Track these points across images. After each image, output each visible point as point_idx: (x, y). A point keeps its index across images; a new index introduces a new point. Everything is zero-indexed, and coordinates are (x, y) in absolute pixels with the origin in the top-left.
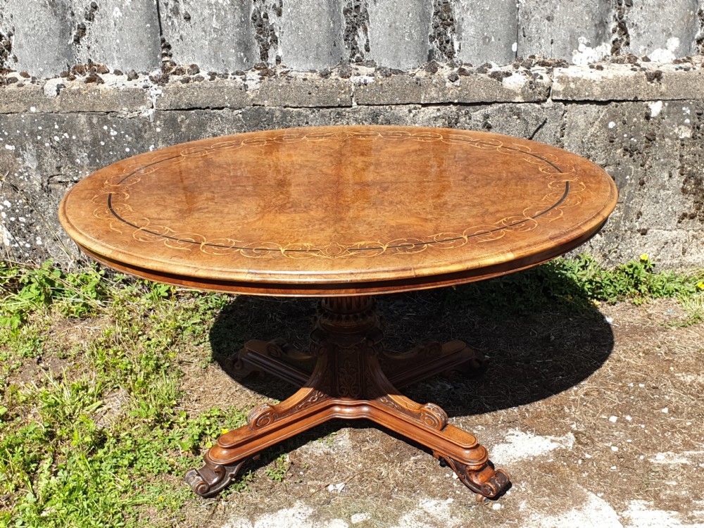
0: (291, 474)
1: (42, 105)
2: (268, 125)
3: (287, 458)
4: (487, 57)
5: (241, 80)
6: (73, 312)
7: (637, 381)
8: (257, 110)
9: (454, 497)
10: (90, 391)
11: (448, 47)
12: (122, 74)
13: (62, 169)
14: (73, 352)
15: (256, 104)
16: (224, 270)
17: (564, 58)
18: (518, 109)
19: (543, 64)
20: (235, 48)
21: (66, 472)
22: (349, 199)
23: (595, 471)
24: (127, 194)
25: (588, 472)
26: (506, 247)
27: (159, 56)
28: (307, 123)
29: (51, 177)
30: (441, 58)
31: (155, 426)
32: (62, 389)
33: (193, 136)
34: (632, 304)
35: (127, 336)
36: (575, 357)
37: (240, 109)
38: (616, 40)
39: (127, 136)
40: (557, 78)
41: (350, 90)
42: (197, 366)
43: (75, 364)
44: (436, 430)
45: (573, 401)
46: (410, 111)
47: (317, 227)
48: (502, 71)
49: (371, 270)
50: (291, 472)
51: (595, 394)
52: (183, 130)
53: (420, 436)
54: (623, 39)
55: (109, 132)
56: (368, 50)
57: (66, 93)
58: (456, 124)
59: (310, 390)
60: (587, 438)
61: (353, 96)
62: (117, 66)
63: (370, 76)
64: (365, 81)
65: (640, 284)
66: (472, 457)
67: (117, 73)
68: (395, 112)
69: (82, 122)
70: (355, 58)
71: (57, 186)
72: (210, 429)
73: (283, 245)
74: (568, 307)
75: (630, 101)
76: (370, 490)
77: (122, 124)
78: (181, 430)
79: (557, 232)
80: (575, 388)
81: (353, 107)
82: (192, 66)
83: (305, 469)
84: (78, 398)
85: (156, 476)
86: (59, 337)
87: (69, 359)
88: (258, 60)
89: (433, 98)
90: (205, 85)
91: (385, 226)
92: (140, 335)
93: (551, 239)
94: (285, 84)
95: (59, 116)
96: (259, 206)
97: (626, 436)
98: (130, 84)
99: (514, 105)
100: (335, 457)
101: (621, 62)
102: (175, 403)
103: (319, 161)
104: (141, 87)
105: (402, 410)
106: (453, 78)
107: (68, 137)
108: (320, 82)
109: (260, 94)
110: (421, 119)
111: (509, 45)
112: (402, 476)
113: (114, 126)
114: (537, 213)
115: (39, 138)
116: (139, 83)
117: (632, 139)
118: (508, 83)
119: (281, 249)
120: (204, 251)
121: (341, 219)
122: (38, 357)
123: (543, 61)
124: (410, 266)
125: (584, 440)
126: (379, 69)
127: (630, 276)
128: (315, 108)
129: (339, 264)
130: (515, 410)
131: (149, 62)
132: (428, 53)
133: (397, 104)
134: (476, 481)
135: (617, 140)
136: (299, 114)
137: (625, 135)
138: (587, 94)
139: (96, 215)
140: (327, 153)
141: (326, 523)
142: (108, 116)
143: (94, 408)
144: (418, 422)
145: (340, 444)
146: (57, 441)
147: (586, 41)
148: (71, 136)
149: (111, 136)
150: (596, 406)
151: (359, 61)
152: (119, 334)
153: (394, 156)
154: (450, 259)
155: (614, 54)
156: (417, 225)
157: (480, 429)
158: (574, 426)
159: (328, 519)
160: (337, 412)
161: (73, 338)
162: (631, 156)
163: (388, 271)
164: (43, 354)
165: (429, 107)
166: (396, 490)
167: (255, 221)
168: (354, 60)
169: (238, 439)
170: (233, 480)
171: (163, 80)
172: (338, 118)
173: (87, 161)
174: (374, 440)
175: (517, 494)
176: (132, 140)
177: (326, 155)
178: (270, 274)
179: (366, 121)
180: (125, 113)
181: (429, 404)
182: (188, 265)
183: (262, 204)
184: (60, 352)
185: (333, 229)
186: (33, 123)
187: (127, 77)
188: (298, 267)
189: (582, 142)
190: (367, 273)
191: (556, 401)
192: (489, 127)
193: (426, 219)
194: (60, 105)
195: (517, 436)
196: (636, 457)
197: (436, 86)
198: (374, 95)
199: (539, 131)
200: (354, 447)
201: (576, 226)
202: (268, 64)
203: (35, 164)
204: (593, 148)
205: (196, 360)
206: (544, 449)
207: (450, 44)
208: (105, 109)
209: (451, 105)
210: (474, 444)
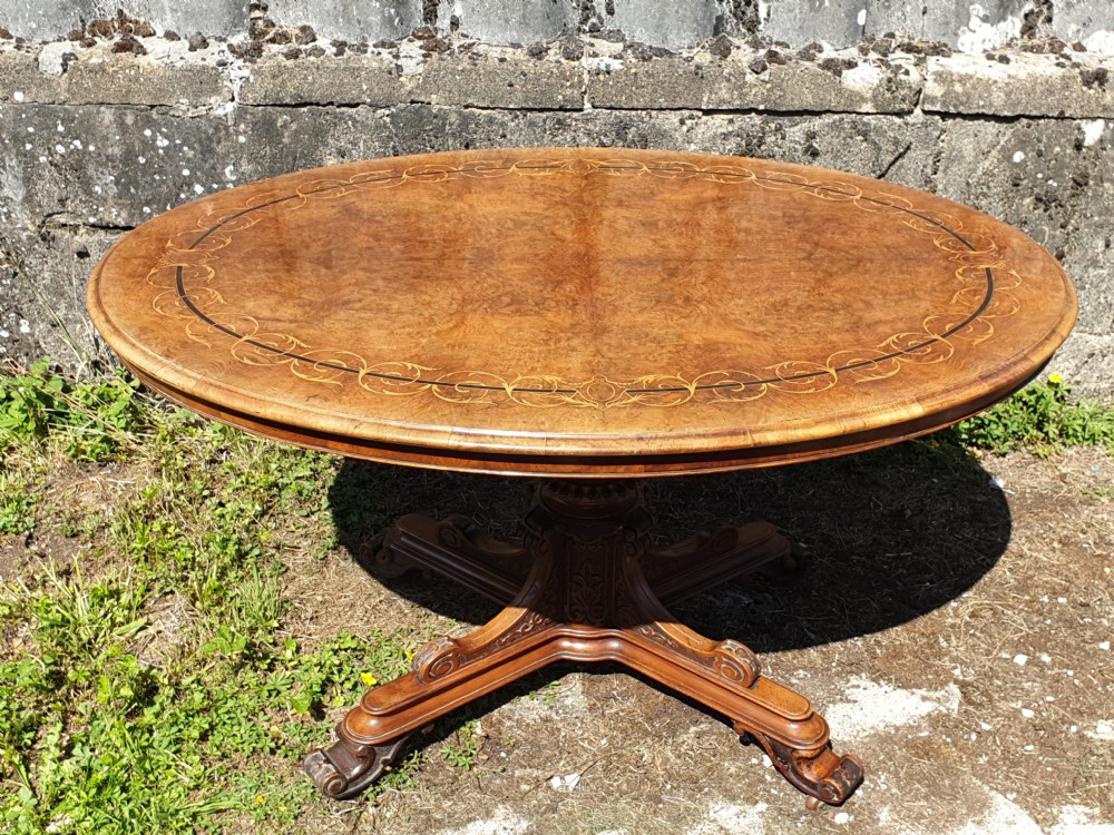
0: (485, 757)
1: (34, 89)
2: (436, 137)
3: (478, 727)
4: (815, 32)
5: (390, 57)
6: (84, 452)
7: (1054, 593)
8: (417, 111)
9: (767, 801)
10: (125, 599)
11: (750, 11)
12: (179, 39)
13: (69, 202)
14: (88, 525)
15: (416, 99)
16: (408, 426)
17: (944, 40)
18: (865, 124)
19: (909, 49)
21: (87, 749)
22: (612, 291)
23: (999, 753)
24: (209, 269)
25: (987, 754)
26: (909, 394)
27: (244, 9)
28: (504, 136)
29: (50, 215)
30: (736, 31)
31: (242, 665)
32: (73, 594)
33: (302, 153)
34: (1033, 455)
35: (182, 497)
36: (948, 548)
37: (387, 107)
38: (1032, 12)
39: (185, 148)
40: (934, 73)
41: (581, 82)
42: (307, 553)
43: (93, 547)
44: (739, 687)
45: (953, 626)
46: (682, 122)
47: (563, 344)
48: (840, 58)
49: (674, 433)
50: (485, 753)
51: (989, 614)
52: (286, 140)
53: (710, 694)
54: (1041, 11)
55: (154, 141)
56: (611, 12)
57: (80, 70)
58: (759, 146)
59: (522, 612)
60: (982, 694)
61: (585, 93)
62: (171, 26)
63: (615, 58)
64: (608, 66)
65: (1048, 422)
66: (803, 735)
67: (170, 36)
68: (658, 121)
69: (106, 122)
70: (589, 24)
71: (58, 232)
72: (340, 671)
73: (509, 379)
74: (930, 459)
75: (1052, 117)
76: (624, 787)
77: (178, 127)
78: (288, 673)
79: (992, 367)
80: (953, 604)
81: (585, 112)
82: (304, 29)
83: (509, 748)
84: (102, 612)
85: (248, 757)
86: (62, 496)
87: (82, 538)
88: (418, 21)
89: (724, 101)
90: (328, 64)
91: (685, 345)
92: (205, 497)
93: (983, 378)
94: (468, 67)
95: (66, 110)
96: (454, 299)
97: (1044, 689)
98: (195, 58)
99: (859, 117)
100: (560, 725)
101: (1038, 50)
102: (276, 624)
103: (547, 213)
104: (214, 64)
105: (681, 649)
106: (758, 68)
107: (80, 147)
108: (530, 65)
109: (425, 82)
110: (700, 136)
111: (853, 14)
112: (678, 761)
113: (164, 130)
114: (948, 327)
115: (29, 147)
116: (212, 55)
117: (1050, 182)
118: (850, 79)
119: (505, 385)
120: (366, 387)
121: (605, 330)
122: (27, 533)
123: (909, 44)
124: (744, 425)
125: (976, 696)
126: (630, 46)
127: (1031, 409)
128: (519, 110)
129: (616, 419)
130: (859, 643)
131: (226, 19)
132: (714, 21)
133: (661, 109)
134: (808, 776)
135: (1025, 182)
136: (491, 121)
137: (1040, 176)
138: (981, 103)
139: (158, 309)
140: (558, 199)
142: (153, 113)
143: (134, 631)
144: (709, 672)
145: (568, 702)
146: (68, 690)
147: (982, 13)
148: (86, 145)
149: (158, 148)
150: (991, 637)
151: (594, 31)
152: (169, 494)
153: (677, 209)
154: (814, 415)
155: (1025, 37)
156: (740, 345)
157: (802, 676)
158: (957, 672)
160: (564, 649)
161: (87, 499)
162: (1045, 211)
163: (704, 436)
164: (34, 527)
165: (715, 116)
166: (668, 787)
167: (450, 329)
168: (587, 29)
169: (397, 699)
170: (388, 768)
171: (252, 53)
172: (558, 129)
173: (114, 190)
174: (625, 695)
175: (874, 796)
176: (195, 156)
177: (557, 203)
178: (493, 437)
179: (606, 136)
180: (184, 108)
181: (729, 642)
182: (341, 415)
183: (458, 296)
184: (65, 524)
185: (592, 348)
186: (17, 121)
187: (188, 45)
188: (543, 423)
189: (968, 184)
190: (670, 438)
191: (925, 627)
192: (815, 154)
193: (758, 334)
194: (68, 91)
195: (865, 689)
196: (1064, 728)
197: (728, 81)
198: (621, 92)
199: (897, 164)
200: (592, 708)
201: (1021, 355)
202: (436, 29)
203: (20, 195)
204: (985, 195)
205: (306, 543)
206: (912, 714)
207: (752, 8)
208: (147, 101)
209: (753, 114)
210: (806, 713)
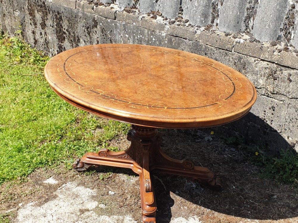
1: (137, 23)
2: (200, 51)
3: (112, 175)
5: (196, 29)
8: (197, 43)
12: (163, 18)
15: (197, 40)
20: (200, 16)
28: (214, 54)
37: (192, 41)
39: (157, 42)
41: (233, 44)
46: (255, 61)
50: (107, 180)
52: (173, 44)
55: (153, 38)
57: (144, 20)
58: (275, 74)
61: (233, 47)
63: (244, 40)
64: (240, 41)
68: (249, 59)
69: (146, 32)
70: (247, 31)
77: (156, 37)
81: (232, 52)
82: (187, 20)
88: (210, 23)
89: (266, 58)
90: (183, 28)
95: (140, 28)
98: (162, 22)
100: (125, 183)
106: (279, 51)
108: (223, 37)
109: (199, 36)
110: (259, 66)
115: (134, 35)
116: (165, 22)
126: (251, 38)
128: (218, 48)
131: (172, 15)
133: (250, 56)
136: (211, 49)
141: (93, 201)
142: (153, 32)
145: (132, 181)
148: (142, 37)
149: (153, 40)
157: (185, 208)
159: (95, 200)
165: (265, 62)
169: (92, 156)
172: (226, 55)
179: (236, 60)
180: (158, 32)
186: (133, 29)
194: (141, 24)
197: (269, 52)
198: (241, 49)
200: (134, 184)
202: (213, 26)
207: (290, 35)
208: (152, 29)
209: (275, 64)
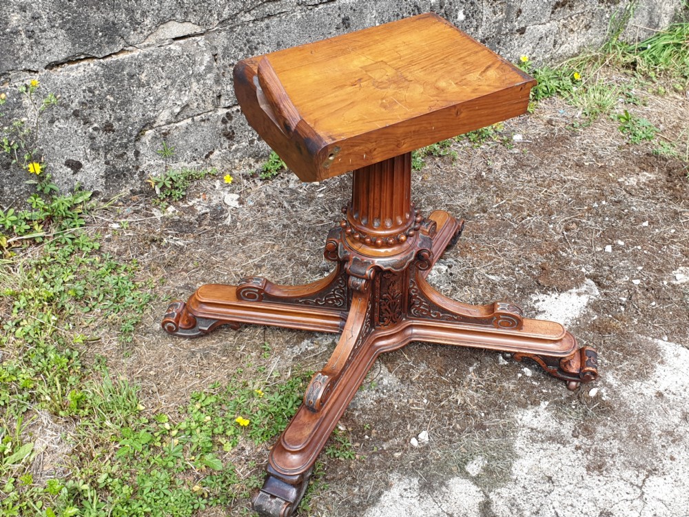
0: (358, 445)
3: (340, 425)
7: (598, 199)
9: (546, 399)
23: (641, 313)
25: (635, 317)
44: (515, 331)
45: (561, 241)
50: (355, 441)
51: (574, 226)
66: (565, 347)
76: (458, 427)
80: (551, 226)
83: (368, 430)
97: (633, 263)
100: (390, 401)
102: (141, 407)
105: (465, 319)
134: (572, 371)
141: (444, 489)
145: (385, 382)
150: (585, 240)
158: (584, 270)
159: (442, 484)
166: (483, 415)
174: (417, 363)
181: (499, 304)
195: (544, 301)
196: (661, 284)
206: (579, 307)
210: (563, 333)
